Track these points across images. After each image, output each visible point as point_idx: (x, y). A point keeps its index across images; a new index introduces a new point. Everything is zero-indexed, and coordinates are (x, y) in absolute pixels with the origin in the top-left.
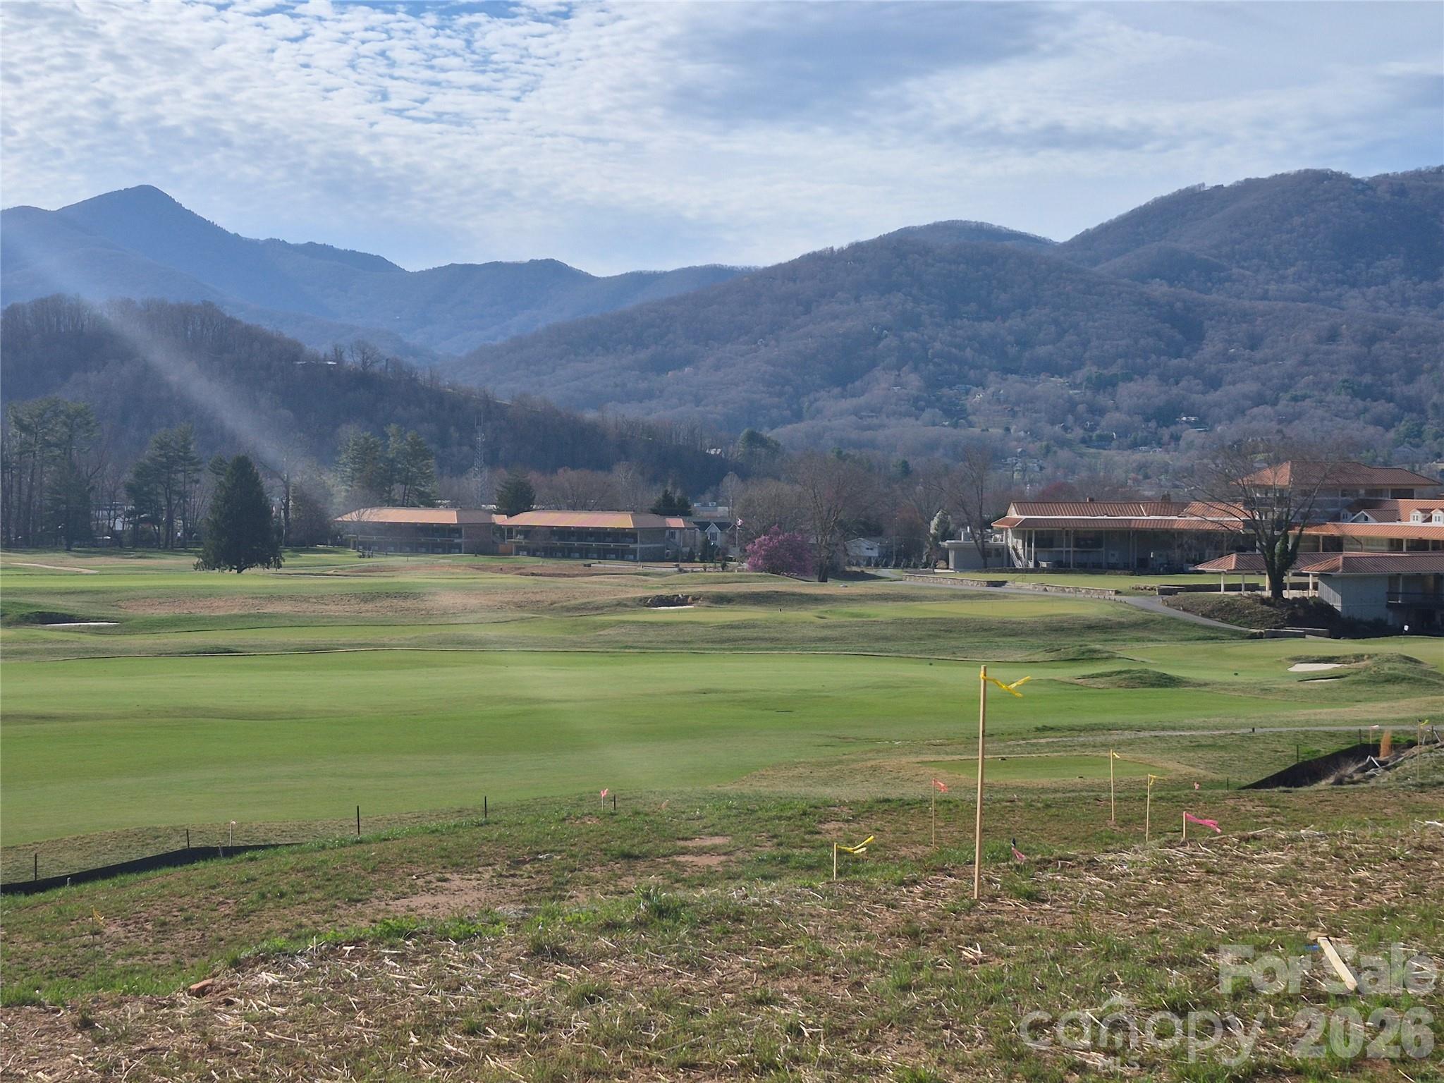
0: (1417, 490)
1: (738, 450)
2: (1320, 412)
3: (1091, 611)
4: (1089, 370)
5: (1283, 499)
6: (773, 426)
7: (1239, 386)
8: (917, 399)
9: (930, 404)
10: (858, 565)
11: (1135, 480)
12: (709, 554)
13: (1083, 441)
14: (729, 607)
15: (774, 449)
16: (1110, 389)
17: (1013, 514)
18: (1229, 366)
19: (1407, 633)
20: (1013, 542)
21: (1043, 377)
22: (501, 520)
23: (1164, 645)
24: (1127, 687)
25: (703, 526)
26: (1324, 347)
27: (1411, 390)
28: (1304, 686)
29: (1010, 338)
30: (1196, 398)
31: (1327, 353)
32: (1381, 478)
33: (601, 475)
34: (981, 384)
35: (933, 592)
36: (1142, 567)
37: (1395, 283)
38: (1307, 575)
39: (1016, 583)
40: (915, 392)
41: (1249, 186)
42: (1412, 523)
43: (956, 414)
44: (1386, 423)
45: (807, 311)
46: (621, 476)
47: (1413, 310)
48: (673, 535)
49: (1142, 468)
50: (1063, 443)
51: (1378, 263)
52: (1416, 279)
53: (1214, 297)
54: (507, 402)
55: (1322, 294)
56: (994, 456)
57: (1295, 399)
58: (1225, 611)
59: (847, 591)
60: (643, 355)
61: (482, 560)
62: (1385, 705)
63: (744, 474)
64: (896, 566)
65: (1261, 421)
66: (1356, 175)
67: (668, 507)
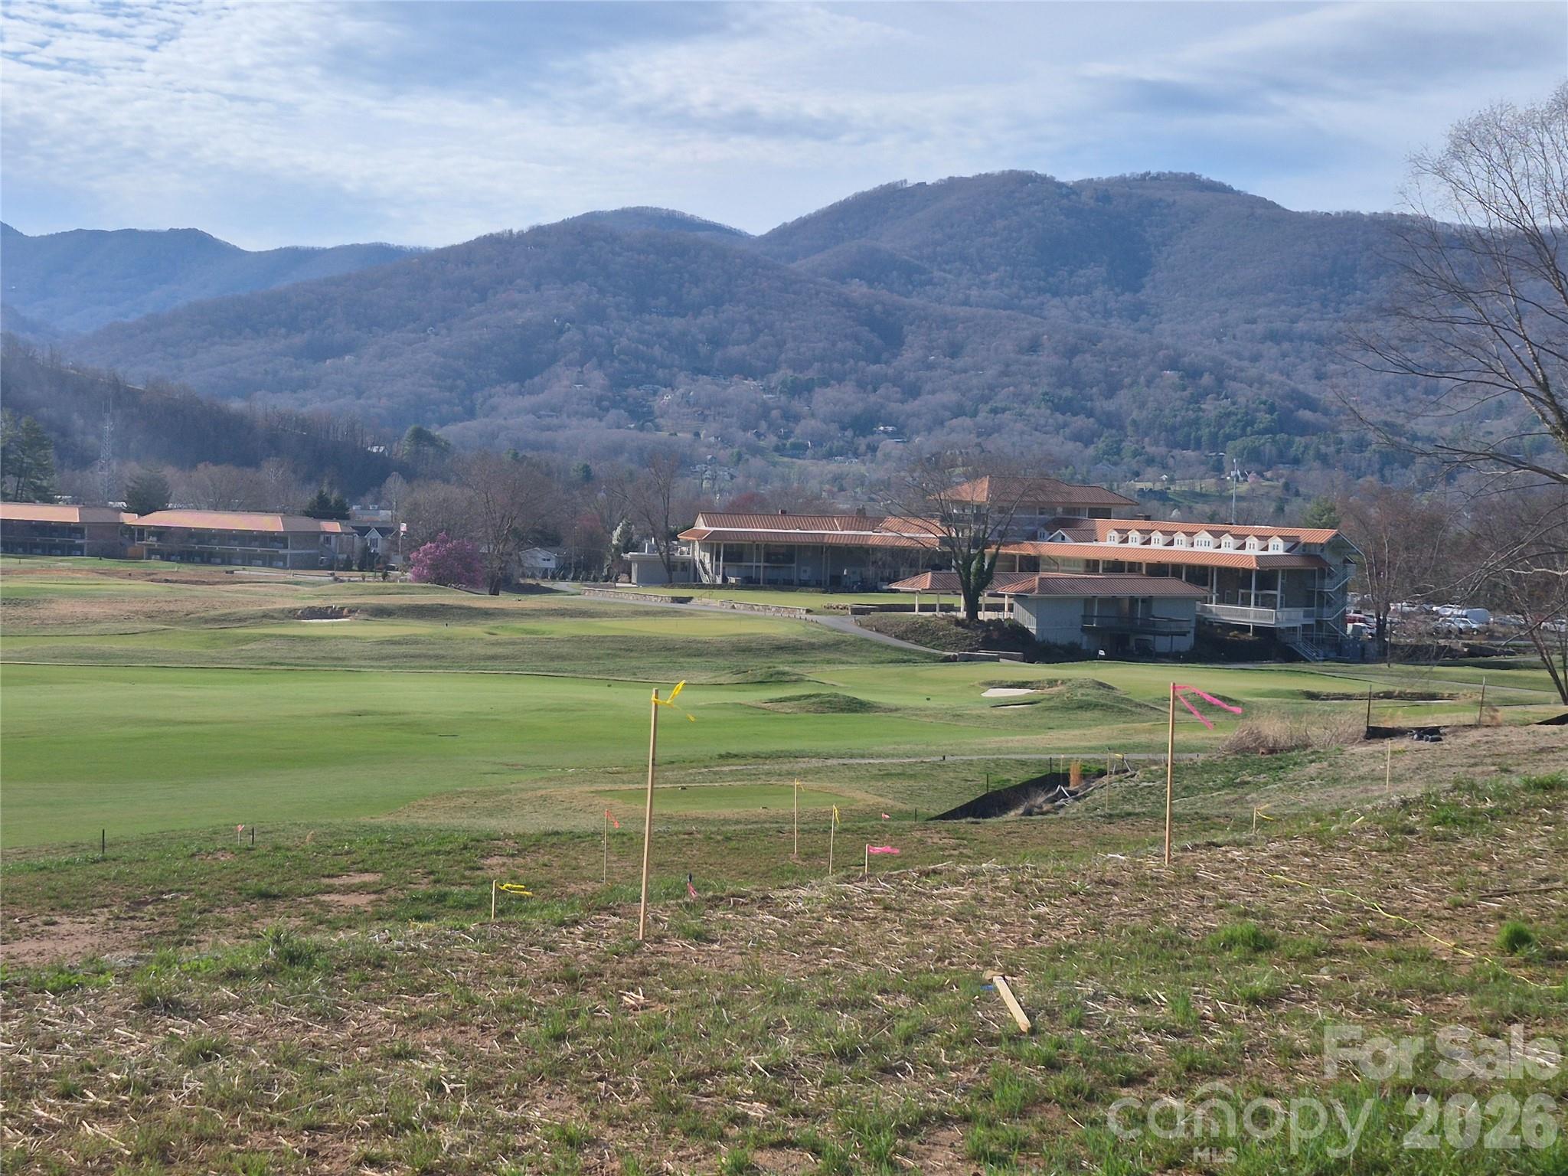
0: (1114, 510)
1: (403, 449)
2: (1019, 426)
3: (781, 630)
4: (785, 373)
5: (979, 516)
6: (443, 423)
7: (938, 396)
8: (600, 399)
9: (615, 405)
10: (533, 576)
11: (830, 492)
12: (368, 562)
13: (777, 449)
14: (389, 621)
15: (444, 449)
16: (806, 395)
17: (701, 525)
18: (928, 373)
19: (1102, 658)
20: (701, 556)
21: (735, 378)
22: (131, 519)
23: (855, 667)
24: (816, 711)
25: (363, 531)
26: (1026, 358)
27: (1110, 406)
28: (997, 712)
29: (702, 337)
30: (894, 407)
31: (1029, 364)
32: (1081, 496)
33: (249, 472)
34: (670, 385)
35: (613, 608)
36: (836, 585)
37: (1097, 294)
38: (1003, 596)
39: (702, 599)
40: (599, 392)
41: (952, 185)
42: (1108, 544)
43: (642, 415)
44: (1085, 439)
45: (483, 299)
46: (271, 473)
47: (1114, 322)
48: (328, 540)
49: (837, 479)
50: (756, 451)
51: (1081, 272)
52: (1118, 290)
53: (915, 301)
54: (140, 387)
55: (1024, 302)
56: (682, 462)
57: (995, 411)
58: (919, 633)
59: (520, 605)
60: (298, 340)
61: (107, 564)
62: (1077, 732)
63: (409, 474)
64: (574, 579)
65: (959, 434)
66: (1061, 178)
67: (322, 510)
